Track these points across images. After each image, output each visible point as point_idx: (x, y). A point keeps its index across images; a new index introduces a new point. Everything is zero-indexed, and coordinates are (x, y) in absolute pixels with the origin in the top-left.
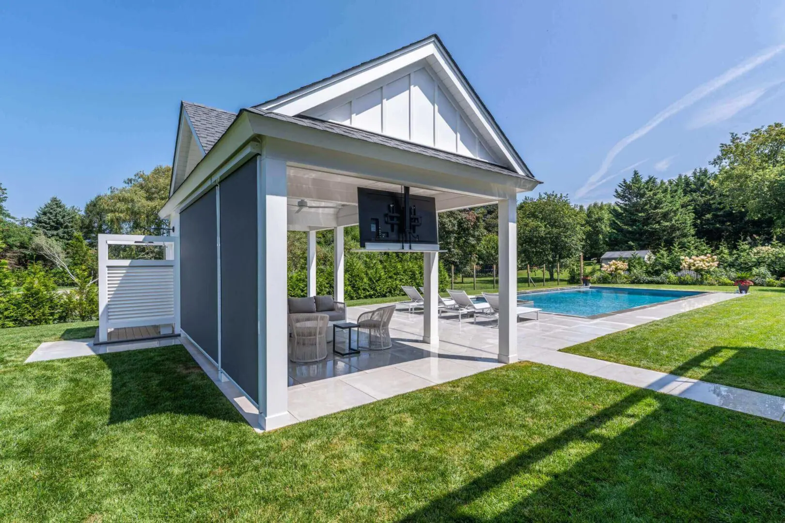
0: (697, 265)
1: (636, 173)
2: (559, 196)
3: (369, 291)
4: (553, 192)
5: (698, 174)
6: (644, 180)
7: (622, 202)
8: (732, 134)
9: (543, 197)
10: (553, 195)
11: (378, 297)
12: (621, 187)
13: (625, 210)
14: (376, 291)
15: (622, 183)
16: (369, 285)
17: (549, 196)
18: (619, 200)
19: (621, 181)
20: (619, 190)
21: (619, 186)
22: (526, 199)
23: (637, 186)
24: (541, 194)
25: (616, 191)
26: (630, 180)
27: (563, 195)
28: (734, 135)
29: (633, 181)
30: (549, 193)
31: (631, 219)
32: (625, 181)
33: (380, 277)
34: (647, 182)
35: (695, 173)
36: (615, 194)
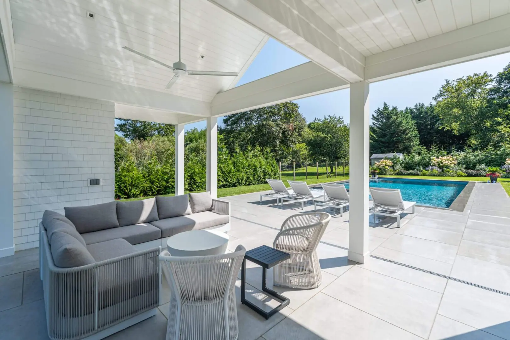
0: (444, 163)
1: (385, 104)
2: (338, 118)
3: (222, 182)
4: (334, 115)
5: (418, 107)
6: (390, 109)
7: (376, 123)
8: (447, 80)
9: (327, 118)
10: (334, 117)
11: (229, 187)
12: (376, 113)
13: (378, 128)
14: (228, 182)
15: (377, 110)
16: (223, 177)
17: (331, 118)
18: (375, 121)
19: (377, 109)
20: (375, 115)
21: (375, 112)
22: (316, 119)
23: (386, 112)
24: (326, 116)
25: (373, 115)
26: (382, 108)
27: (340, 117)
28: (448, 81)
29: (383, 109)
30: (331, 116)
31: (382, 133)
32: (379, 109)
33: (230, 171)
34: (393, 110)
35: (416, 106)
36: (372, 117)
